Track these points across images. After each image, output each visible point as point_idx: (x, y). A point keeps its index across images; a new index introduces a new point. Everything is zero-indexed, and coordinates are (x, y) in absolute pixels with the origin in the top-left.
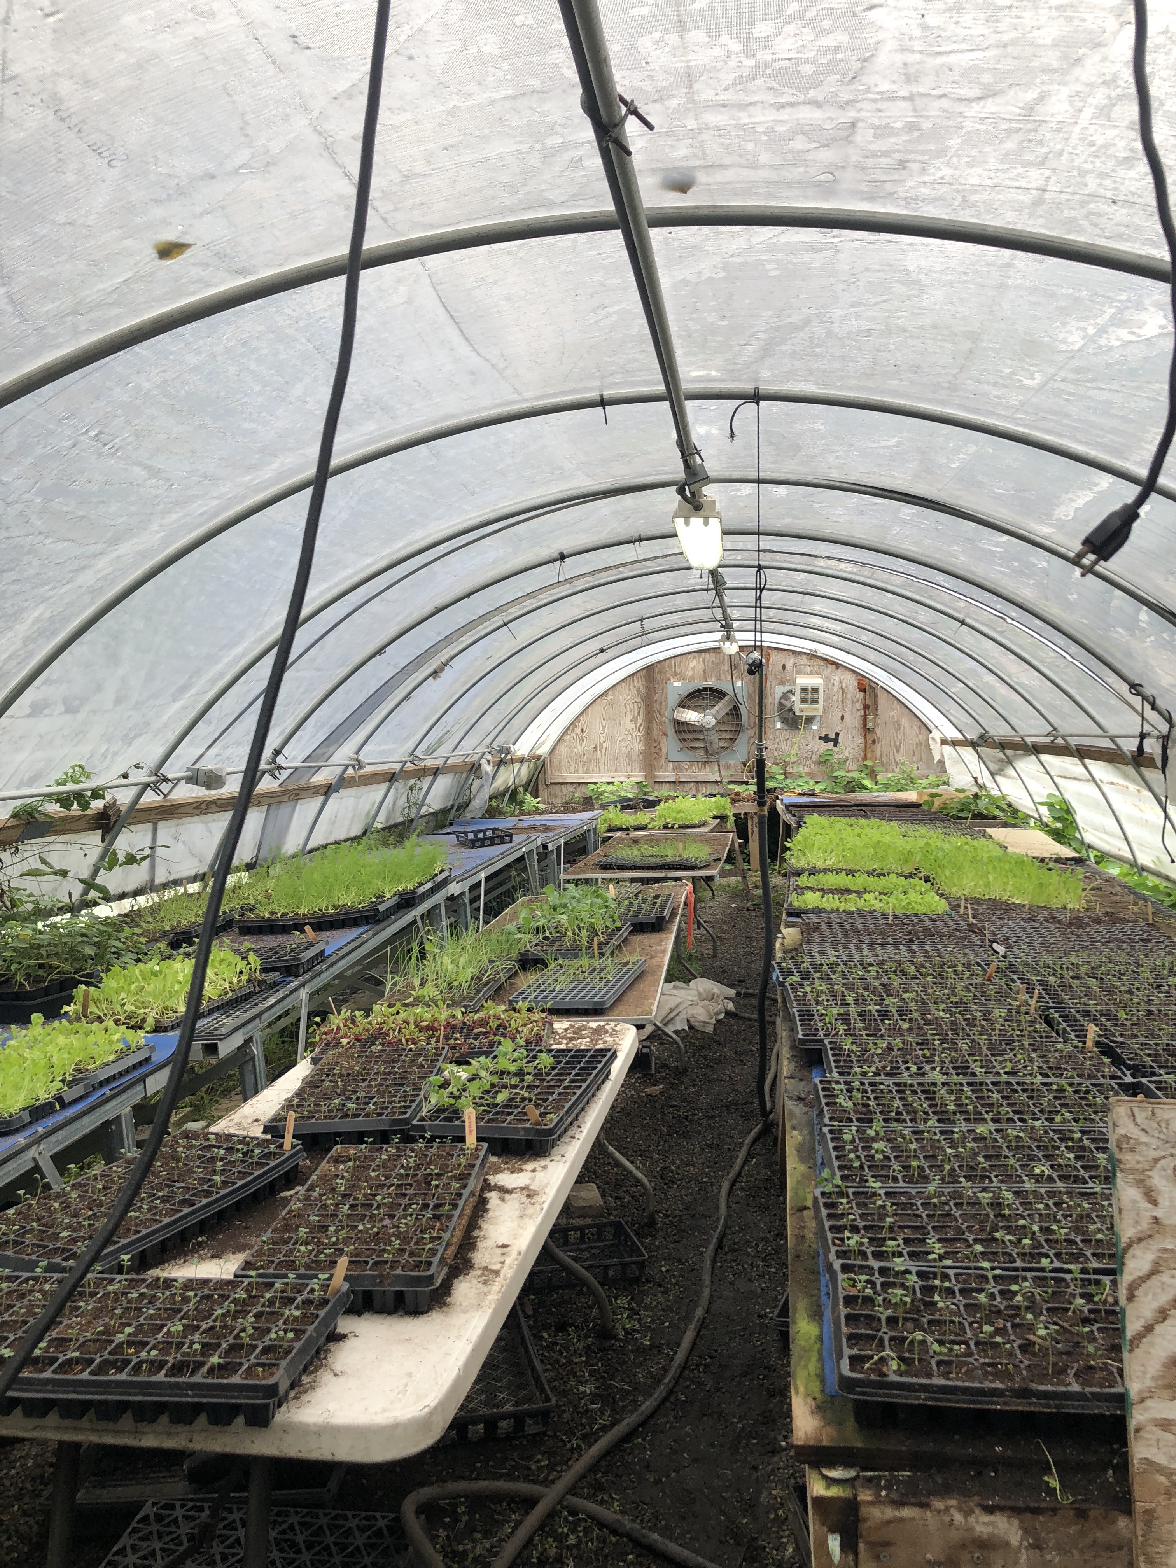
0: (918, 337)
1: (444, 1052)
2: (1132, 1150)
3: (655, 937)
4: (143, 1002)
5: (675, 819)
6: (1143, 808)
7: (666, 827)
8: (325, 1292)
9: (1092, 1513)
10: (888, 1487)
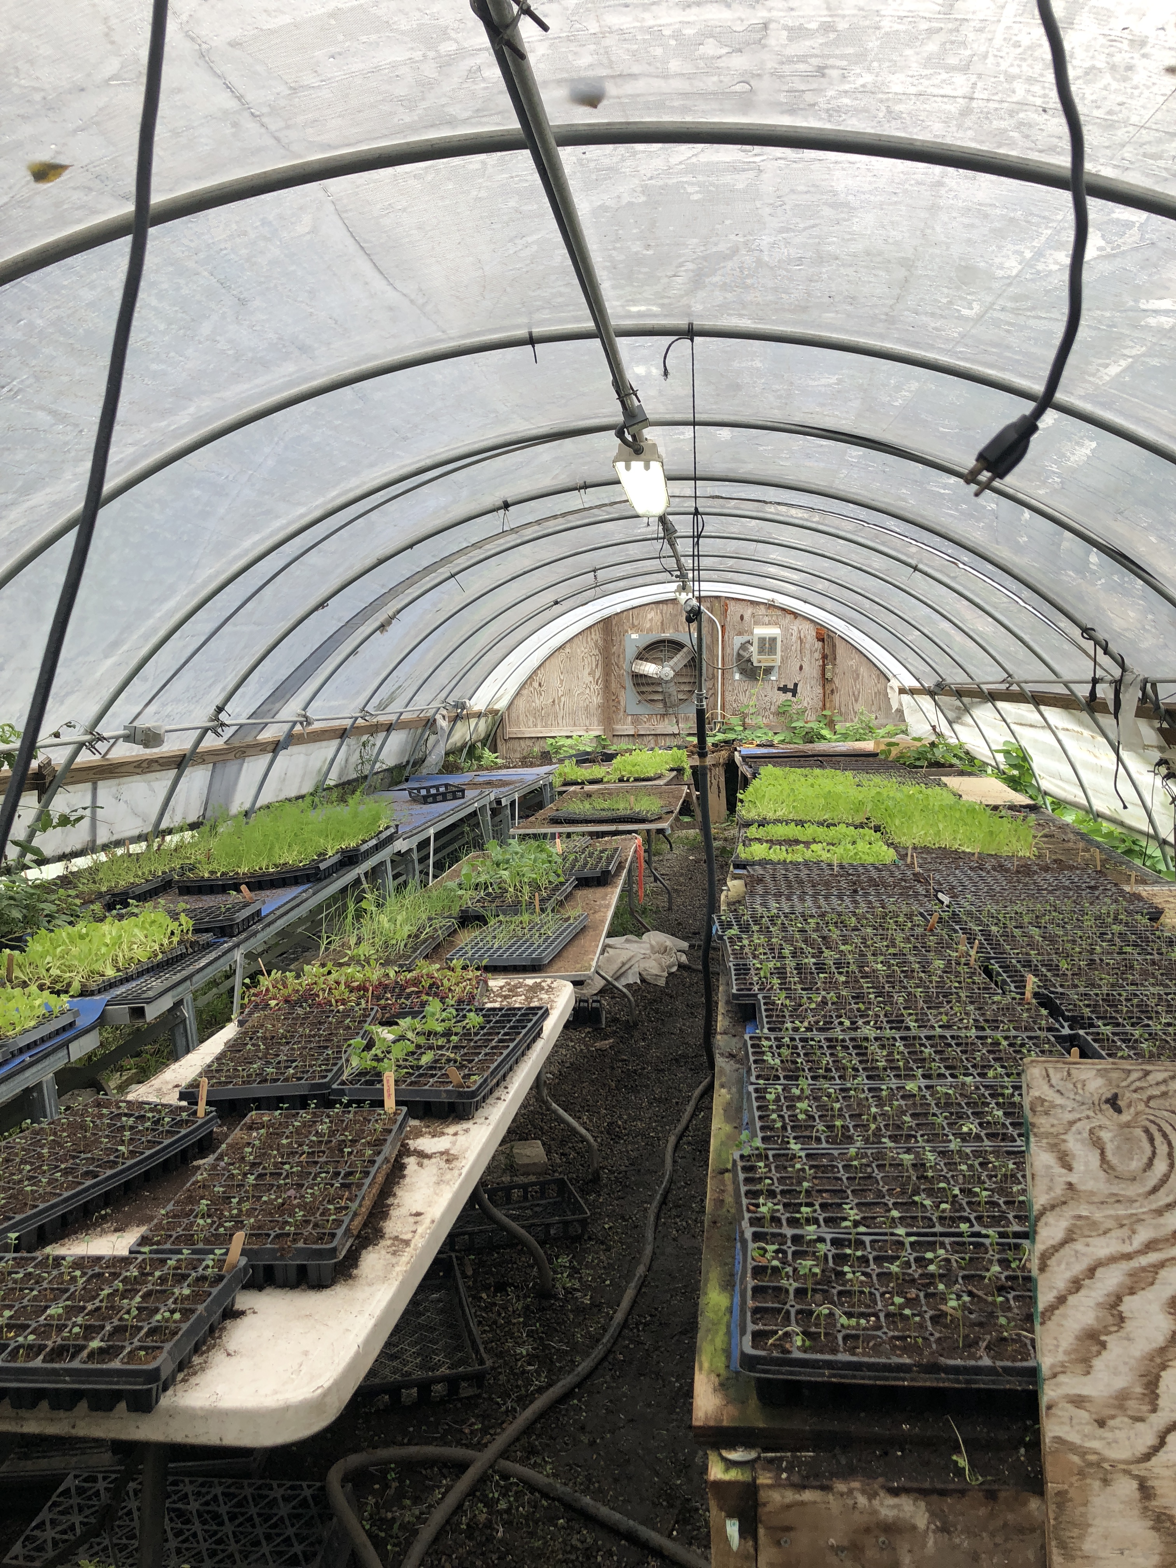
0: (851, 266)
1: (373, 1013)
2: (1047, 1113)
3: (600, 891)
4: (69, 966)
5: (631, 772)
6: (1098, 754)
7: (621, 780)
8: (220, 1269)
9: (1002, 1495)
10: (789, 1469)
